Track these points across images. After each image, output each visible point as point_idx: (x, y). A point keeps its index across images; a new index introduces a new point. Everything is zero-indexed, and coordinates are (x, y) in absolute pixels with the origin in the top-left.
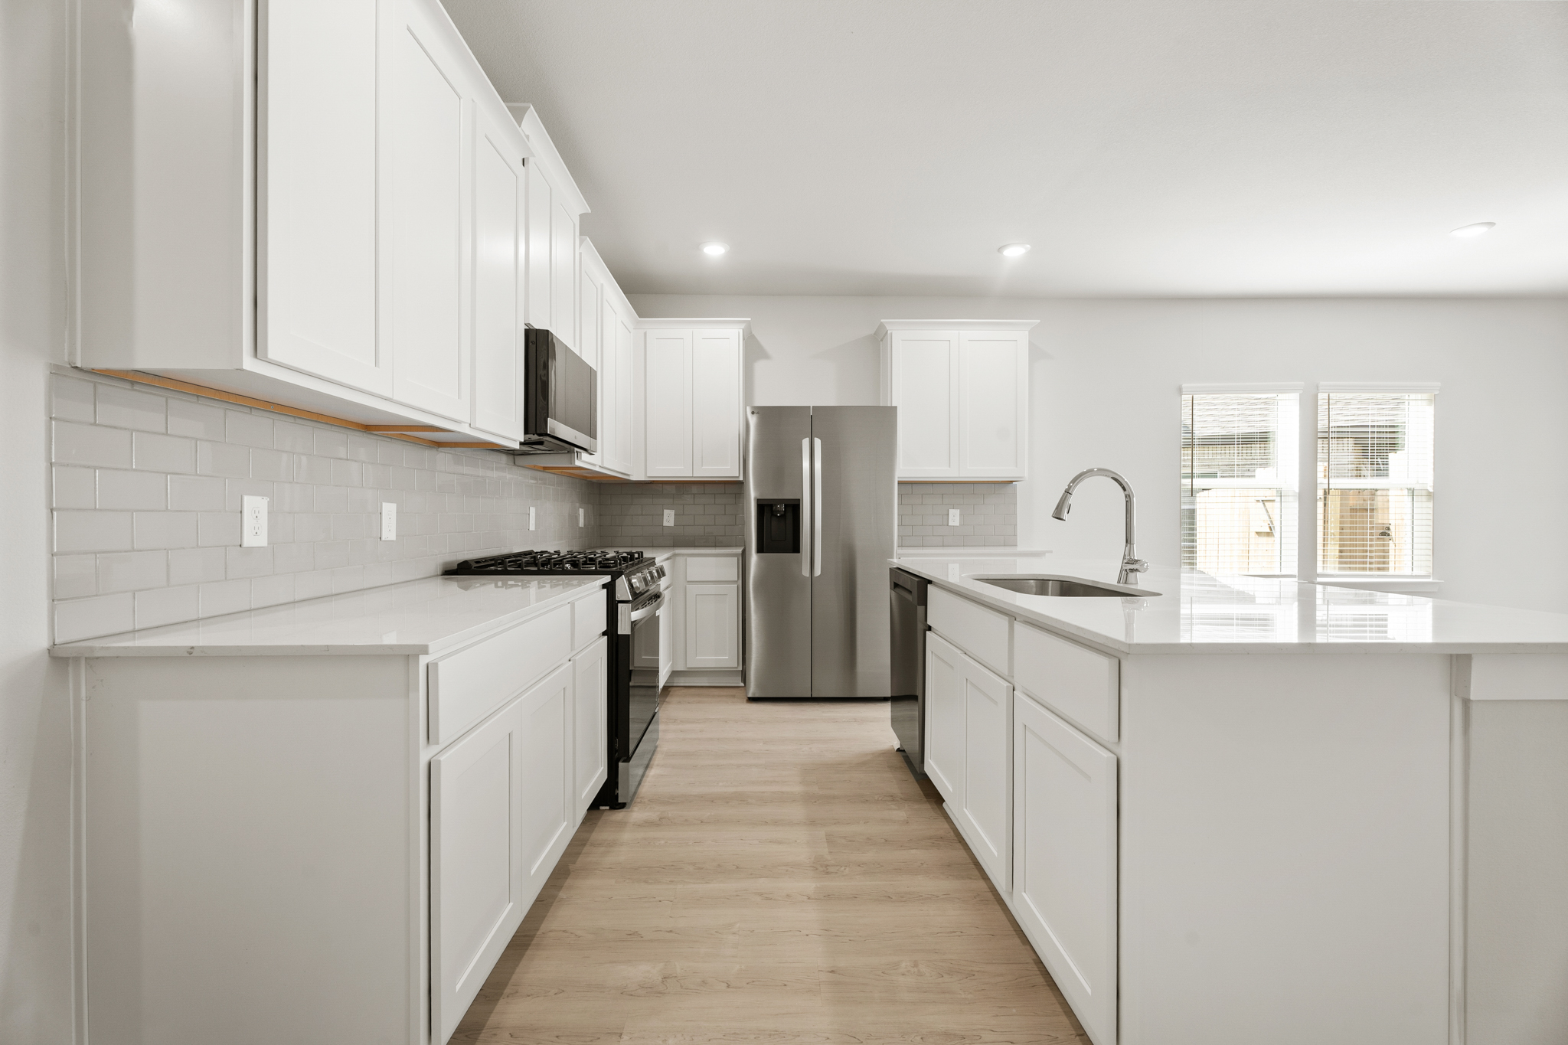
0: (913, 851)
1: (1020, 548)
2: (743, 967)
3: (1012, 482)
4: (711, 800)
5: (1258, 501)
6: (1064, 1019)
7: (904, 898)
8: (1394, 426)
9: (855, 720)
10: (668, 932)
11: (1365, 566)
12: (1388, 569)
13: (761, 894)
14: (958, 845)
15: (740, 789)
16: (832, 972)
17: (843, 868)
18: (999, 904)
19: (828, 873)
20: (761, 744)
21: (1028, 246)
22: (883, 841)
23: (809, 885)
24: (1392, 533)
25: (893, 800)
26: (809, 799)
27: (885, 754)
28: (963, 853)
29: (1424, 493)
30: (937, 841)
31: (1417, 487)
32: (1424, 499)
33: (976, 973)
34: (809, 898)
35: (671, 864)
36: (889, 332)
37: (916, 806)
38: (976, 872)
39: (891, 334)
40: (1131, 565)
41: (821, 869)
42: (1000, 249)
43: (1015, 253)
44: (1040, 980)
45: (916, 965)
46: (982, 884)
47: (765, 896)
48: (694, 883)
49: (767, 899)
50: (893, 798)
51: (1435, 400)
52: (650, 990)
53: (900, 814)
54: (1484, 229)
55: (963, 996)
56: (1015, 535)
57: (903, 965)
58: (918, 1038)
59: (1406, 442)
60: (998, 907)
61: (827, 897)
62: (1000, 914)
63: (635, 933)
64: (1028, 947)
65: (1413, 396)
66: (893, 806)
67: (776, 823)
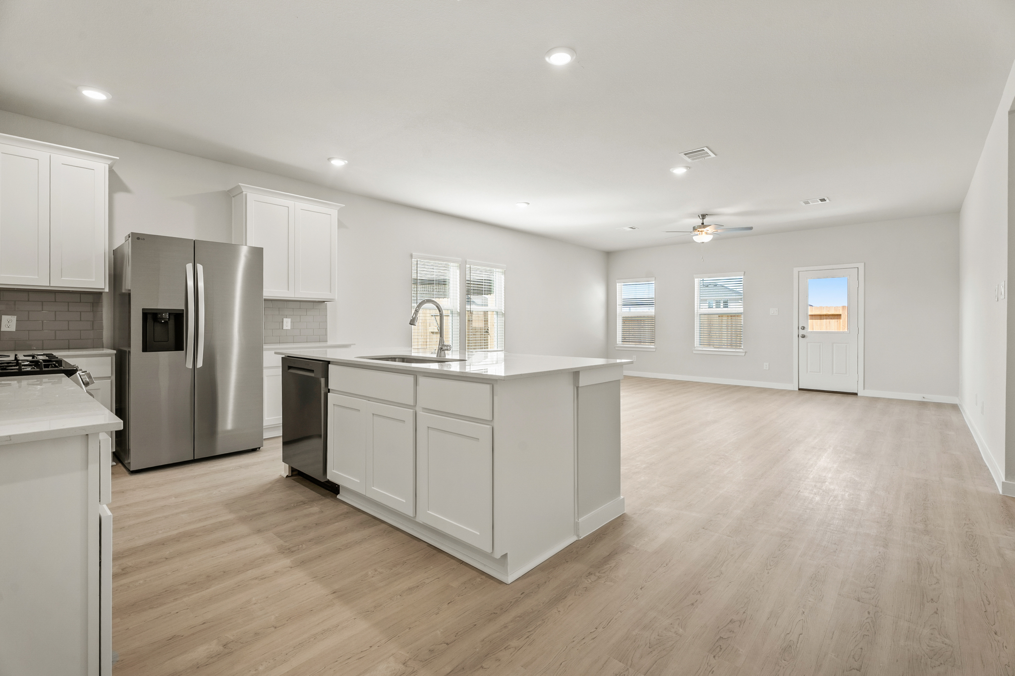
0: (337, 524)
1: (329, 343)
2: (277, 615)
3: (324, 302)
4: (163, 543)
5: (432, 316)
6: (452, 561)
7: (348, 546)
8: (490, 280)
9: (241, 467)
10: (203, 624)
11: (482, 347)
12: (487, 348)
13: (256, 578)
14: (359, 513)
15: (181, 530)
16: (334, 593)
17: (300, 546)
18: (398, 530)
19: (293, 552)
20: (174, 499)
21: (346, 162)
22: (315, 525)
23: (286, 562)
24: (489, 331)
25: (305, 504)
26: (243, 520)
27: (279, 480)
28: (364, 516)
29: (501, 314)
30: (346, 515)
31: (499, 311)
32: (501, 316)
33: (407, 561)
34: (291, 568)
35: (164, 591)
36: (244, 193)
37: (321, 502)
38: (378, 522)
39: (246, 195)
40: (442, 348)
41: (288, 551)
42: (329, 159)
43: (338, 163)
44: (435, 552)
45: (376, 570)
46: (383, 525)
47: (260, 578)
48: (197, 593)
49: (262, 579)
50: (304, 503)
51: (505, 273)
52: (219, 656)
53: (315, 509)
54: (526, 205)
55: (407, 572)
56: (326, 335)
57: (370, 573)
58: (399, 597)
59: (495, 290)
60: (398, 532)
61: (302, 563)
62: (401, 534)
63: (173, 637)
64: (422, 542)
65: (497, 270)
66: (307, 507)
67: (231, 540)
